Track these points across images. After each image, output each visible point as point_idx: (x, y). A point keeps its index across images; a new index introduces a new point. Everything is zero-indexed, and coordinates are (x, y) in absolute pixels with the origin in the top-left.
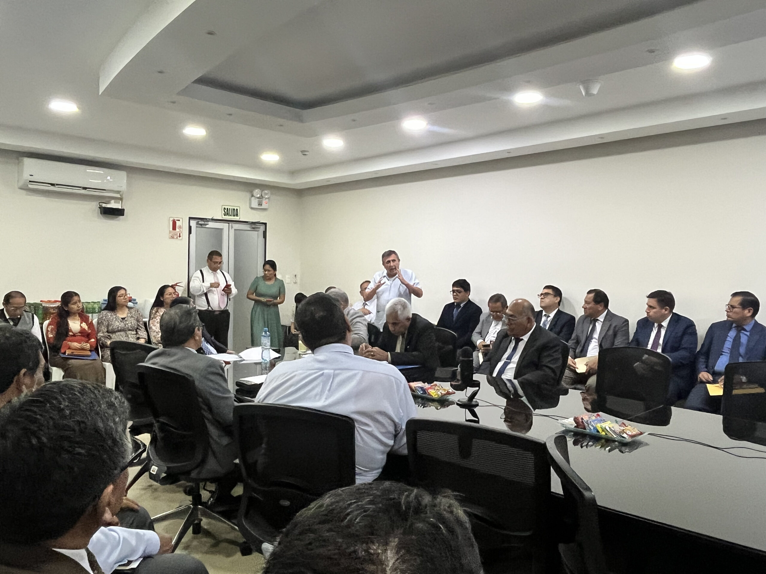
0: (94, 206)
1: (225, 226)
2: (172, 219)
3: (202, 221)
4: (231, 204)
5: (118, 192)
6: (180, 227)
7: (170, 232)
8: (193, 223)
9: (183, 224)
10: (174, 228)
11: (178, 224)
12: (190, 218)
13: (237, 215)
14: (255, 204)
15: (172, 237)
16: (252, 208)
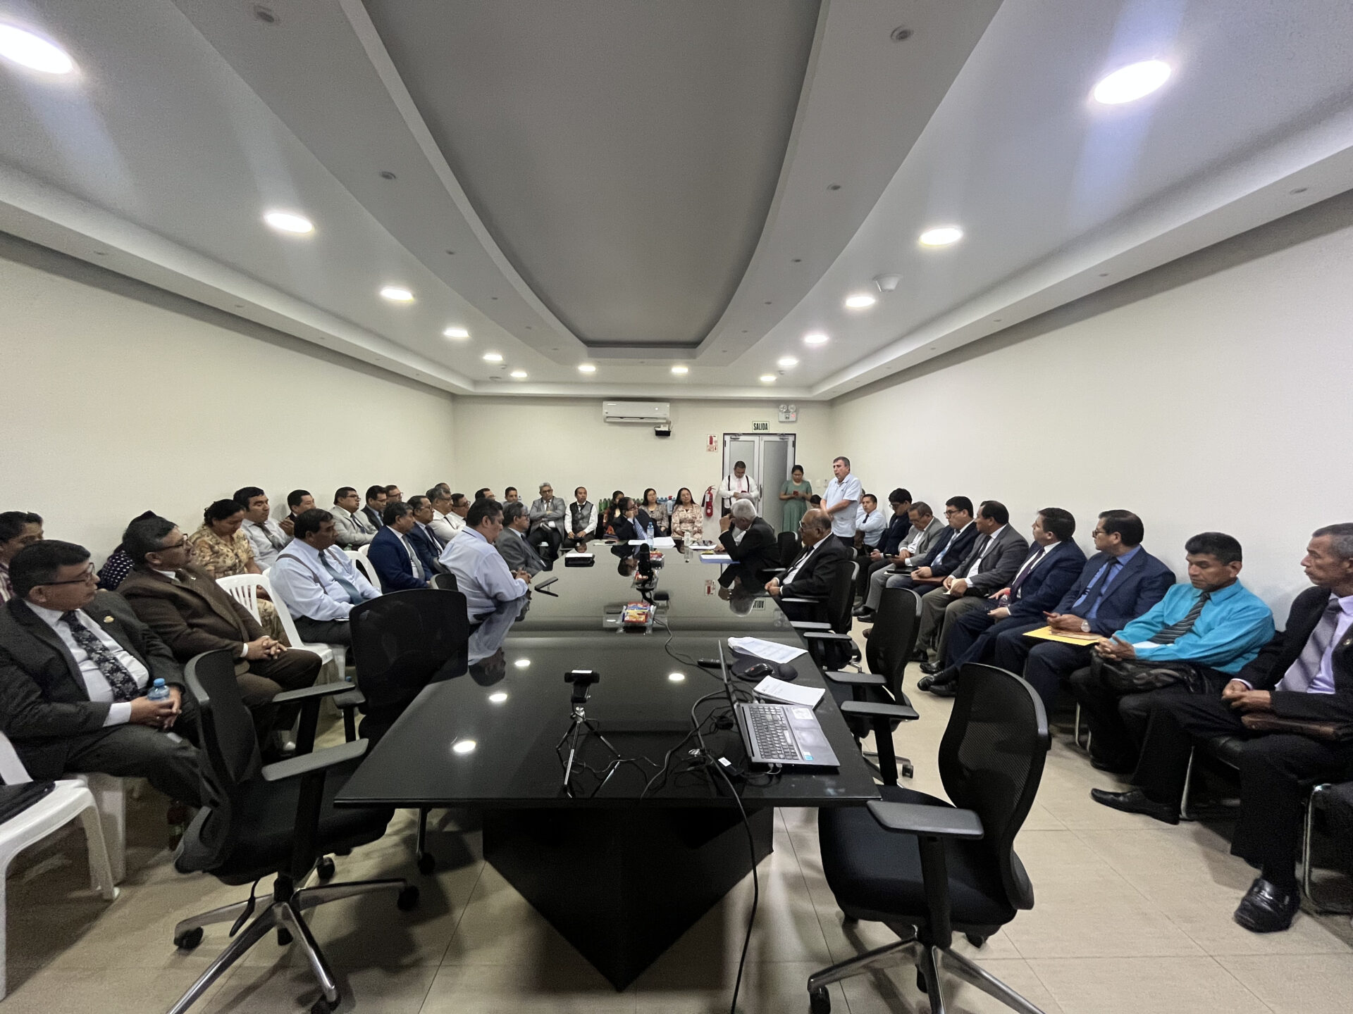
0: (651, 430)
1: (756, 438)
2: (709, 436)
3: (735, 436)
4: (760, 420)
5: (665, 419)
6: (716, 442)
7: (708, 446)
8: (728, 438)
9: (718, 439)
10: (711, 443)
11: (714, 439)
12: (724, 434)
13: (767, 429)
14: (782, 418)
15: (709, 450)
16: (780, 422)
